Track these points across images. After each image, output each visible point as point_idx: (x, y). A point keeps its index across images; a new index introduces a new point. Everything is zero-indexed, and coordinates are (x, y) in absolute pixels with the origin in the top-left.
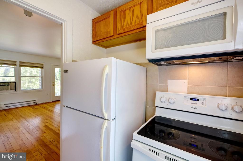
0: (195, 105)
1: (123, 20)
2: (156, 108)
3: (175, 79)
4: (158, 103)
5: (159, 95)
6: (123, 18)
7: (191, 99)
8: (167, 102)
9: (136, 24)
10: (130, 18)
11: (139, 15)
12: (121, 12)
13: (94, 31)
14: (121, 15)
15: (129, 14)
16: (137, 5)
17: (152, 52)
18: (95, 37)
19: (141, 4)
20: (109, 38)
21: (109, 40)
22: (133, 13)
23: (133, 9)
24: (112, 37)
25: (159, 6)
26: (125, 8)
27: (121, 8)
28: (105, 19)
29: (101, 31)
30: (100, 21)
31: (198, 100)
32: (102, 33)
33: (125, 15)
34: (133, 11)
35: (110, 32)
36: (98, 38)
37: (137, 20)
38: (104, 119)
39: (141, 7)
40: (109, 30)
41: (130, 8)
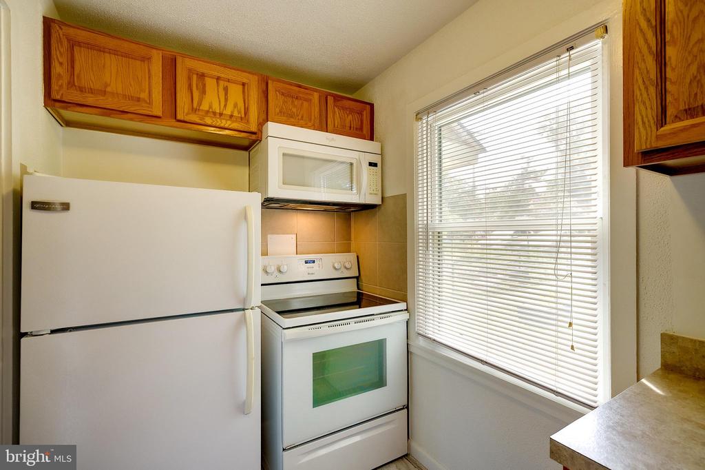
0: (311, 269)
1: (199, 96)
3: (278, 234)
6: (197, 88)
7: (307, 262)
8: (276, 273)
9: (234, 119)
10: (220, 101)
11: (241, 105)
12: (190, 71)
13: (61, 64)
14: (190, 79)
15: (216, 89)
16: (235, 82)
17: (279, 187)
18: (64, 86)
19: (244, 84)
20: (142, 117)
21: (140, 121)
22: (226, 94)
23: (227, 87)
24: (154, 119)
25: (278, 110)
26: (205, 71)
27: (191, 63)
28: (126, 55)
29: (106, 85)
30: (101, 50)
31: (314, 262)
32: (109, 89)
33: (204, 86)
34: (226, 89)
35: (150, 103)
36: (90, 100)
37: (236, 114)
38: (244, 310)
39: (244, 92)
40: (144, 95)
41: (218, 79)
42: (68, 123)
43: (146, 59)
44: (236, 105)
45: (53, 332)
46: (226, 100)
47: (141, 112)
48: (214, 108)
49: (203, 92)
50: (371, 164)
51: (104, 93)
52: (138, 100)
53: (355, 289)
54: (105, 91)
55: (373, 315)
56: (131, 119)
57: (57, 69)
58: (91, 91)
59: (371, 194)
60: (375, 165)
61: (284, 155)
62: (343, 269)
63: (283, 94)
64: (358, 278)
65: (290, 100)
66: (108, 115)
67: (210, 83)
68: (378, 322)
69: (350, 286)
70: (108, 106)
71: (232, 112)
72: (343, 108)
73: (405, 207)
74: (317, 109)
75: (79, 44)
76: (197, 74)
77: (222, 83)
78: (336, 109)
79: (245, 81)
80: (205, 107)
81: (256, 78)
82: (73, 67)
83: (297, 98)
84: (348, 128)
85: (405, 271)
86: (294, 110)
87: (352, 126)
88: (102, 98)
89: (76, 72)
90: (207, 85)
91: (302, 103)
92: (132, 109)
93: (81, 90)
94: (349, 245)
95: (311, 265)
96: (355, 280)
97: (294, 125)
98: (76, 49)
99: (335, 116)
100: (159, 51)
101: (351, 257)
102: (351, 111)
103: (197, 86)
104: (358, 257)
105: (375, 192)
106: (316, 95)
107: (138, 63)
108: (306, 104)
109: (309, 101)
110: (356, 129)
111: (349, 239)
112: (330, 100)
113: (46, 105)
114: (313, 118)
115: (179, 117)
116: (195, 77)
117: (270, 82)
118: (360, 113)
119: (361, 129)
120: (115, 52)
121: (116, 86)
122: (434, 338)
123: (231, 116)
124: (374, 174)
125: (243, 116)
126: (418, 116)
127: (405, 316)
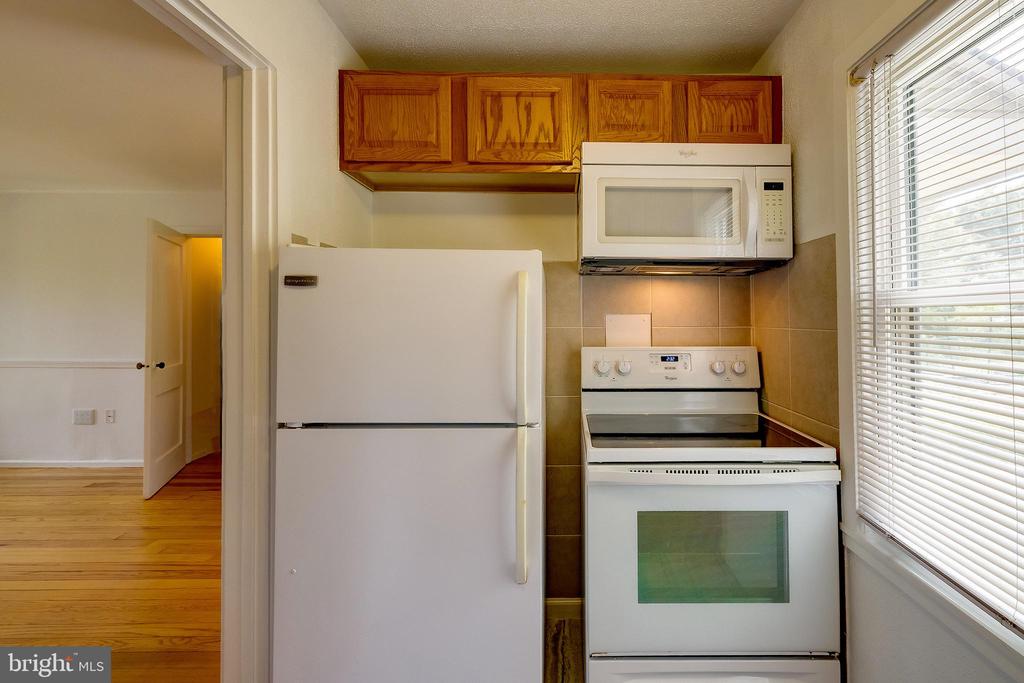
0: (672, 371)
1: (495, 125)
2: (583, 394)
3: (622, 314)
4: (588, 379)
5: (589, 356)
6: (492, 114)
7: (664, 359)
8: (613, 374)
9: (539, 148)
10: (520, 126)
11: (549, 125)
12: (484, 93)
13: (352, 119)
14: (483, 104)
15: (515, 111)
16: (542, 95)
17: (600, 241)
18: (356, 144)
19: (552, 95)
20: (429, 165)
21: (429, 171)
22: (529, 115)
23: (530, 103)
24: (443, 166)
25: (603, 123)
26: (501, 89)
27: (484, 82)
28: (414, 92)
29: (394, 133)
30: (388, 92)
31: (676, 359)
32: (396, 138)
33: (500, 109)
34: (528, 108)
35: (437, 146)
36: (379, 155)
37: (542, 140)
38: (515, 425)
39: (553, 106)
40: (432, 138)
41: (518, 95)
42: (376, 187)
43: (434, 91)
44: (541, 128)
45: (307, 426)
46: (529, 122)
47: (428, 159)
48: (512, 136)
49: (499, 118)
50: (768, 186)
51: (392, 143)
52: (426, 144)
53: (755, 411)
54: (392, 142)
55: (761, 462)
56: (419, 171)
57: (350, 126)
58: (380, 145)
59: (770, 240)
60: (779, 186)
61: (608, 189)
62: (729, 373)
63: (611, 97)
64: (760, 391)
65: (622, 103)
66: (396, 170)
67: (508, 103)
68: (767, 477)
69: (746, 406)
70: (395, 159)
71: (537, 139)
72: (718, 97)
73: (833, 260)
74: (668, 108)
75: (368, 92)
76: (492, 96)
77: (523, 100)
78: (704, 100)
79: (555, 89)
80: (501, 137)
81: (569, 81)
82: (363, 121)
83: (634, 97)
84: (726, 130)
85: (834, 387)
86: (629, 117)
87: (735, 124)
88: (389, 150)
89: (366, 123)
90: (504, 108)
91: (643, 102)
92: (418, 158)
93: (371, 145)
94: (747, 333)
95: (673, 364)
96: (755, 394)
97: (630, 141)
98: (366, 98)
99: (702, 111)
100: (447, 77)
101: (748, 354)
102: (734, 98)
103: (491, 111)
104: (760, 355)
105: (778, 236)
106: (667, 86)
107: (426, 98)
108: (649, 104)
109: (654, 97)
110: (744, 128)
111: (747, 322)
112: (693, 88)
113: (342, 168)
114: (661, 125)
115: (471, 157)
116: (489, 100)
117: (590, 82)
118: (752, 99)
119: (754, 125)
120: (401, 92)
121: (403, 133)
122: (892, 532)
123: (536, 144)
124: (778, 202)
125: (552, 141)
126: (856, 77)
127: (833, 475)
